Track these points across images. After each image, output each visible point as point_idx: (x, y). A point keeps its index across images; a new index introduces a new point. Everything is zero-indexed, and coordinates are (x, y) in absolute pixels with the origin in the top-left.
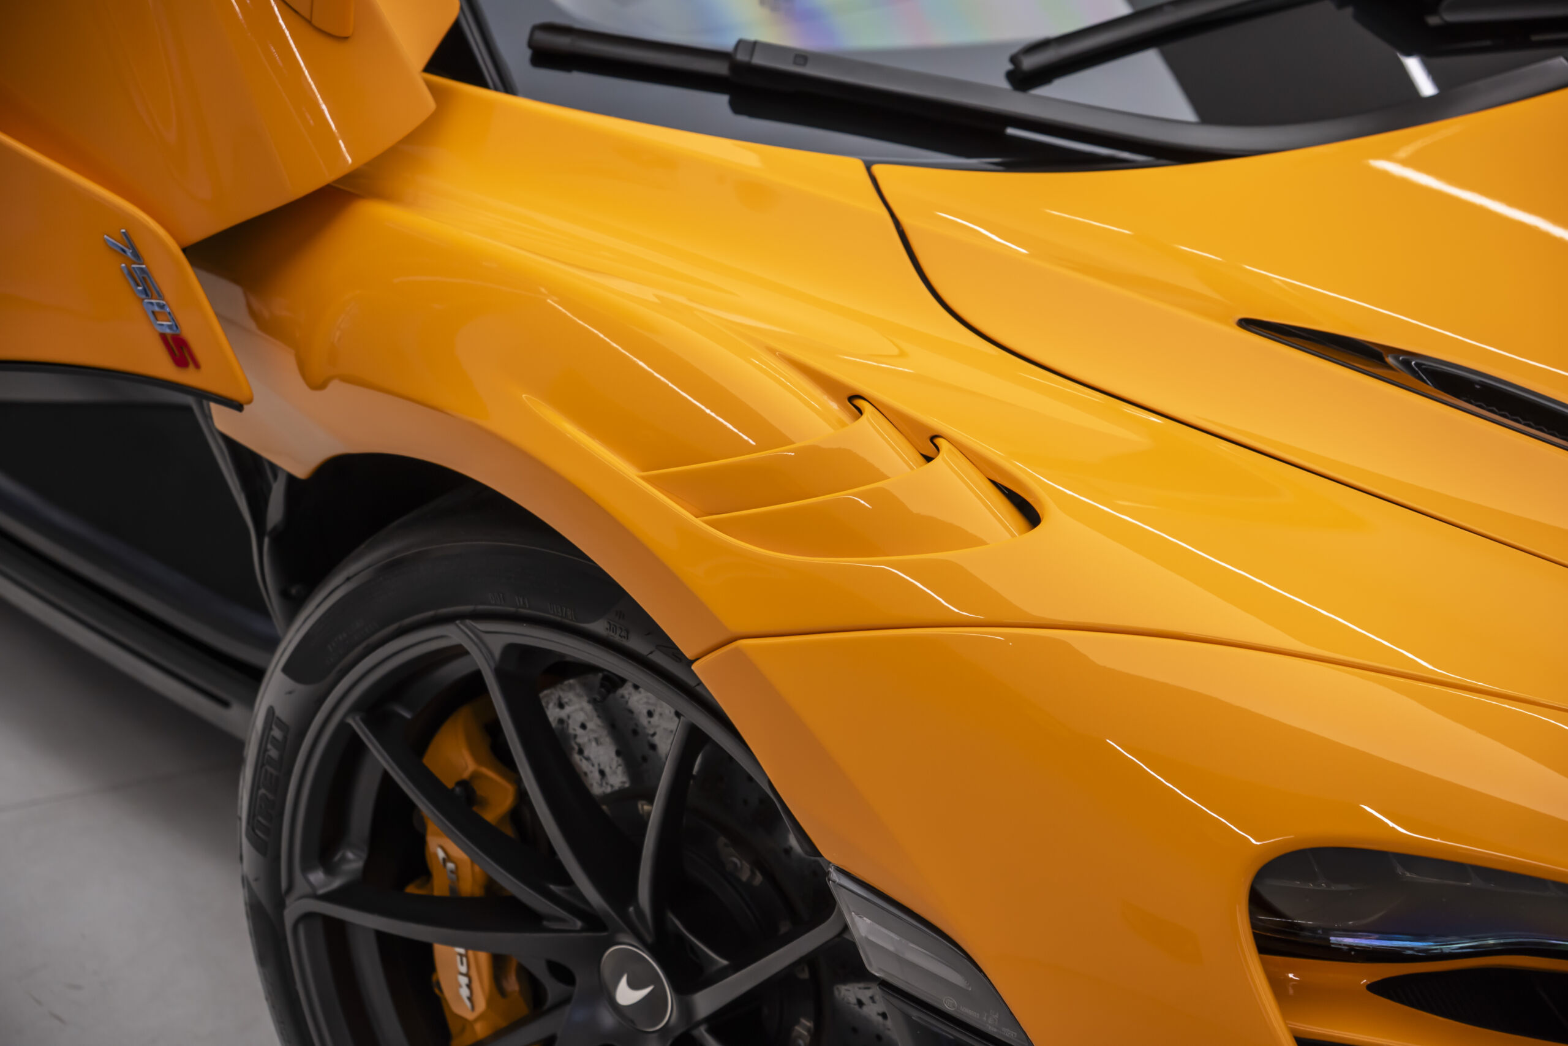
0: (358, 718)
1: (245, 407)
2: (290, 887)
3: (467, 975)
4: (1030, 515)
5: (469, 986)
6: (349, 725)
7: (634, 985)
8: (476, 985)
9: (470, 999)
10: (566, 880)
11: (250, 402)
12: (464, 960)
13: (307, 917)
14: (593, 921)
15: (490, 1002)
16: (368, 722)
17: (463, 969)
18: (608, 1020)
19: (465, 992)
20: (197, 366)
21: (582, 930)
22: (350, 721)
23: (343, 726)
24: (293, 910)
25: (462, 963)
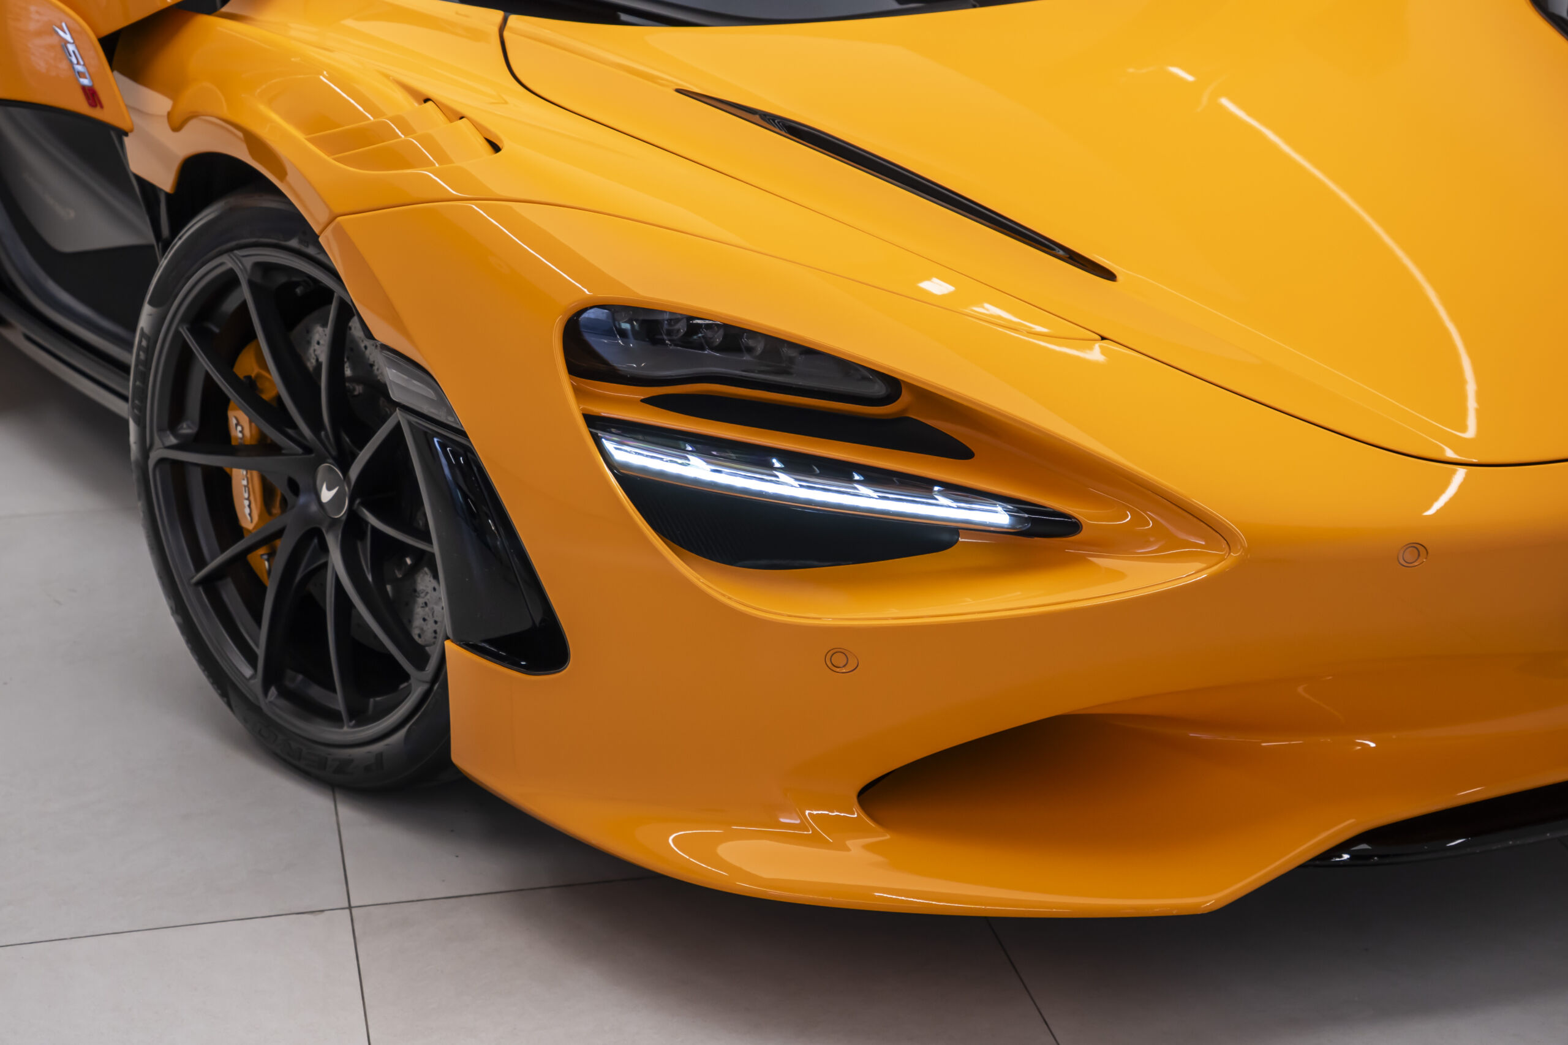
0: (185, 328)
1: (130, 134)
2: (152, 445)
3: (248, 499)
4: (496, 148)
5: (249, 506)
6: (180, 333)
7: (329, 489)
8: (253, 506)
9: (250, 514)
10: (294, 426)
11: (132, 131)
12: (247, 489)
13: (162, 461)
14: (307, 450)
15: (260, 516)
16: (192, 331)
17: (246, 495)
18: (314, 508)
19: (247, 511)
20: (102, 107)
21: (303, 454)
22: (181, 330)
23: (177, 333)
24: (155, 456)
25: (245, 492)
